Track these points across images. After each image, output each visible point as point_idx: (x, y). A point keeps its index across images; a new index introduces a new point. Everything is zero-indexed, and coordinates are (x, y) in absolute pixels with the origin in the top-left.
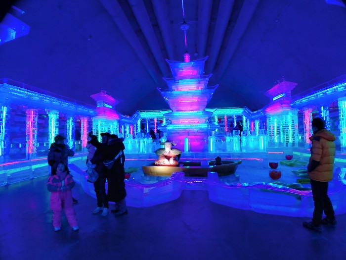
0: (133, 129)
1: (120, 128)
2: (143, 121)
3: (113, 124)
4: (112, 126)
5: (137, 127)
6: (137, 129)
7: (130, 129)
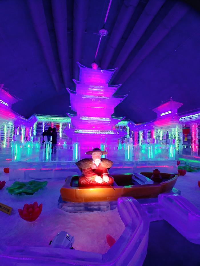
0: (29, 131)
1: (15, 128)
2: (40, 125)
3: (7, 124)
4: (6, 126)
5: (33, 129)
6: (33, 131)
7: (26, 131)
